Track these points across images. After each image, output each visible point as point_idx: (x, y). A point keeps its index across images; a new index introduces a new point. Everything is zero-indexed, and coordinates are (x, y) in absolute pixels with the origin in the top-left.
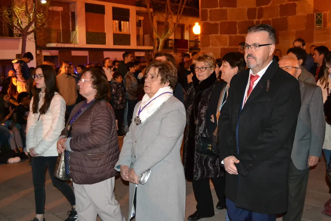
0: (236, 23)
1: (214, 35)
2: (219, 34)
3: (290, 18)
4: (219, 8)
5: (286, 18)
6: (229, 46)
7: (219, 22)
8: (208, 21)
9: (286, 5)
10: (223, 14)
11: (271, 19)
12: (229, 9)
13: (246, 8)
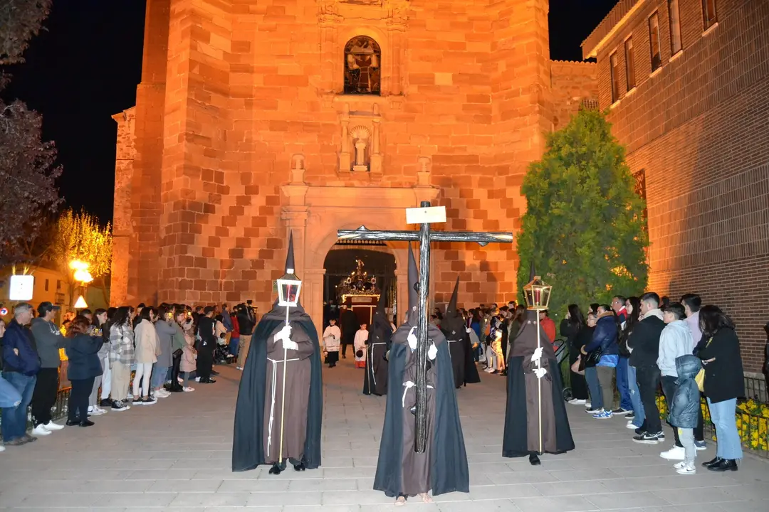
0: (205, 281)
1: (189, 290)
2: (193, 290)
3: (251, 282)
4: (194, 267)
5: (247, 282)
6: (201, 300)
7: (193, 280)
8: (186, 278)
9: (248, 271)
10: (196, 273)
11: (233, 281)
12: (201, 269)
13: (213, 269)
